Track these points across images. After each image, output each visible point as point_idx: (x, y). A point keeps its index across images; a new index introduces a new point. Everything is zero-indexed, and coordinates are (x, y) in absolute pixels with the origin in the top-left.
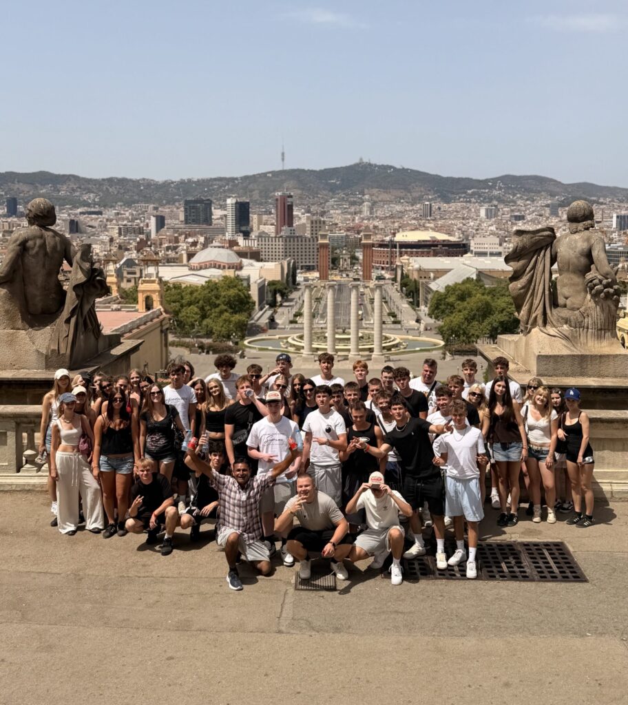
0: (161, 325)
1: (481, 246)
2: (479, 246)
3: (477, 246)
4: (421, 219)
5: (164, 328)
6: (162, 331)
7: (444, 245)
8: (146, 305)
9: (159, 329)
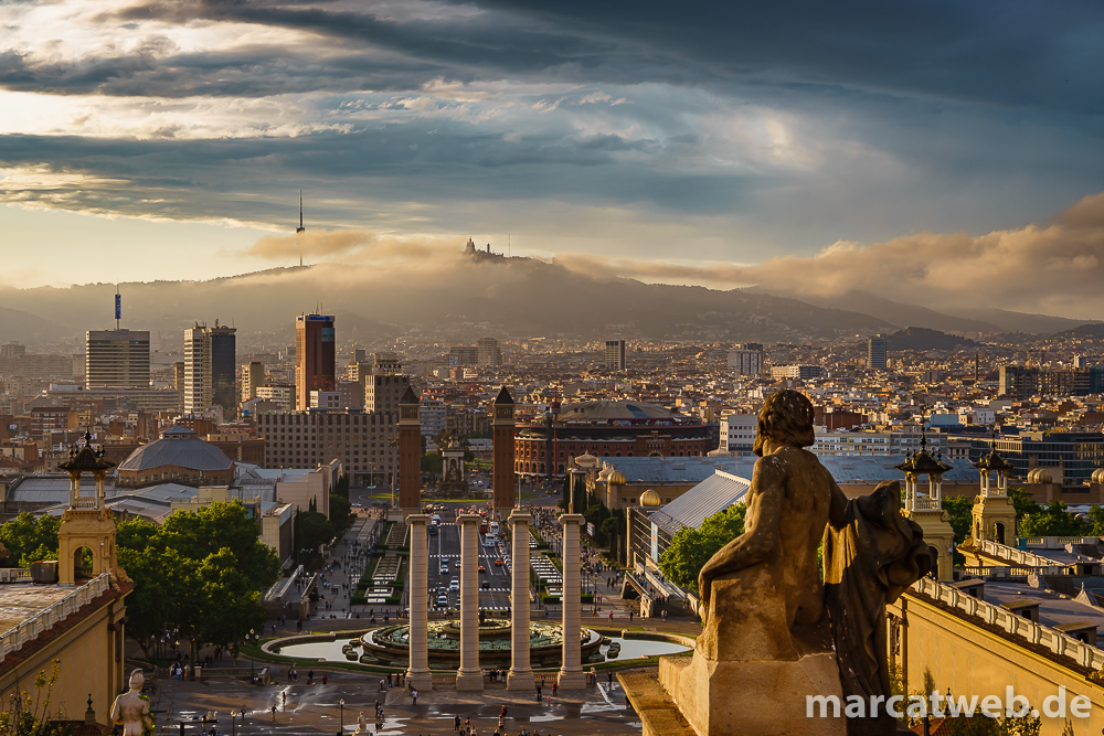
0: (111, 615)
1: (743, 432)
2: (738, 432)
3: (734, 432)
4: (603, 374)
5: (116, 620)
6: (111, 628)
7: (662, 431)
8: (76, 568)
9: (106, 621)
